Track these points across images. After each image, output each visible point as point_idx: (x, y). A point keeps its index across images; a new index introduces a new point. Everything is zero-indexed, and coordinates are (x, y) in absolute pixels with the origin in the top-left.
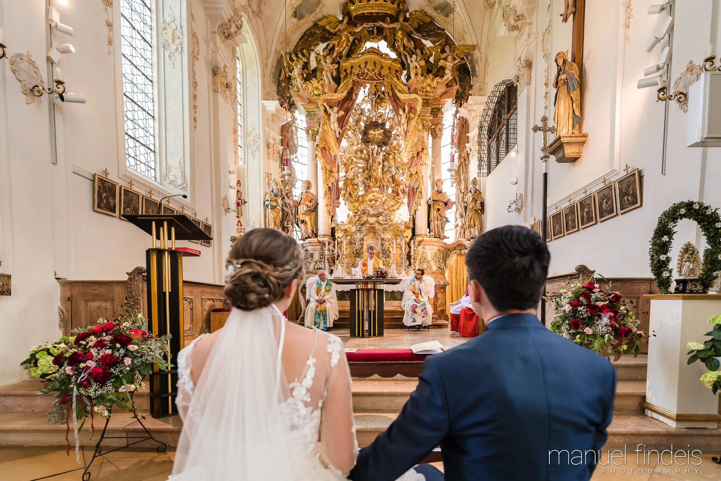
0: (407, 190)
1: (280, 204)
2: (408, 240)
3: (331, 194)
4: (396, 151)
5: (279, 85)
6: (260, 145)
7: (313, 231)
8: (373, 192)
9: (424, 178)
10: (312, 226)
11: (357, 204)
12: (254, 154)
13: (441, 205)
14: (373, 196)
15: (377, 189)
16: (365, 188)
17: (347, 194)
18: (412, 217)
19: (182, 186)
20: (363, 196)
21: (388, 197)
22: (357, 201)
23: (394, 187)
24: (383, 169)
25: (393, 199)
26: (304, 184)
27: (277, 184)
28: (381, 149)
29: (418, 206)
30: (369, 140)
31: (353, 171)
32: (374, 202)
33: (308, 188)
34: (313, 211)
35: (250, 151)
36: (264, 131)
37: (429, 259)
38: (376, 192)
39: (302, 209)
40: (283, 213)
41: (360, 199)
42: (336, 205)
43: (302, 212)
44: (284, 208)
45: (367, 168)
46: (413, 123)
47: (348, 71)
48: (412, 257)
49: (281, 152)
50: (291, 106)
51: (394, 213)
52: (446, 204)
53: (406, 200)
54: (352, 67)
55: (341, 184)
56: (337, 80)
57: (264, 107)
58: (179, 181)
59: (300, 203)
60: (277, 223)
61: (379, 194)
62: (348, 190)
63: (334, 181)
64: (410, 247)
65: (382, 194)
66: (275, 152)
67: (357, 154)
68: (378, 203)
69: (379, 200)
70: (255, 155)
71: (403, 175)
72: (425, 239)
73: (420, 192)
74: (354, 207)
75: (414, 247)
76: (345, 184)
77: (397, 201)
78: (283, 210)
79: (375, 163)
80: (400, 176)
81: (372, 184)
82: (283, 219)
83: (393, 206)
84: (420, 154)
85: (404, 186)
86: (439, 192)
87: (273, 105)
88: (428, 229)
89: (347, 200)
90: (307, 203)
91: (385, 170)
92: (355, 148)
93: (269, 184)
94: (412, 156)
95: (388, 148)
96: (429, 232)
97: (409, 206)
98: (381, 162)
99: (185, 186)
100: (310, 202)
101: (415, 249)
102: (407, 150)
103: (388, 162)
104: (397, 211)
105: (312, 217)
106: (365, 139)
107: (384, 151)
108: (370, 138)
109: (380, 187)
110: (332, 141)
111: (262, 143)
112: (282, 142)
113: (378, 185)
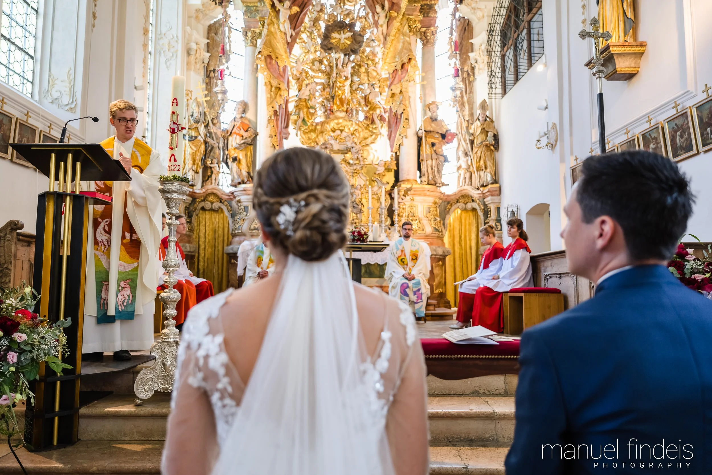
0: (386, 116)
1: (202, 134)
2: (389, 187)
3: (277, 120)
4: (370, 62)
6: (177, 51)
7: (249, 173)
8: (338, 118)
9: (411, 100)
10: (247, 166)
11: (313, 135)
12: (168, 63)
13: (436, 139)
14: (338, 124)
15: (343, 114)
16: (324, 113)
17: (300, 122)
18: (394, 154)
19: (69, 107)
20: (322, 123)
21: (358, 125)
22: (314, 131)
23: (368, 112)
24: (351, 86)
25: (367, 129)
26: (239, 106)
27: (198, 105)
28: (349, 59)
29: (404, 138)
30: (331, 46)
31: (309, 87)
32: (338, 132)
33: (244, 111)
34: (250, 145)
35: (163, 59)
36: (184, 32)
37: (420, 216)
38: (342, 118)
39: (234, 141)
40: (206, 147)
41: (319, 127)
42: (284, 136)
43: (235, 145)
44: (208, 140)
45: (329, 85)
46: (396, 24)
48: (396, 213)
49: (206, 61)
51: (368, 148)
52: (443, 136)
53: (384, 130)
55: (291, 107)
58: (66, 100)
59: (231, 133)
60: (197, 162)
61: (346, 121)
62: (302, 115)
63: (282, 102)
64: (392, 198)
65: (350, 121)
66: (197, 61)
67: (313, 65)
68: (344, 134)
69: (346, 130)
70: (170, 64)
71: (381, 94)
72: (414, 186)
73: (406, 119)
74: (309, 139)
75: (399, 198)
76: (296, 106)
77: (372, 132)
78: (206, 143)
79: (341, 77)
80: (376, 96)
81: (335, 107)
82: (205, 155)
83: (366, 139)
84: (406, 66)
85: (382, 110)
86: (434, 120)
88: (418, 172)
89: (300, 129)
90: (242, 132)
91: (354, 87)
92: (311, 57)
93: (188, 105)
94: (394, 68)
95: (358, 57)
96: (420, 177)
97: (390, 139)
98: (349, 76)
99: (73, 106)
100: (247, 131)
101: (400, 200)
102: (388, 60)
103: (359, 77)
104: (372, 146)
105: (249, 154)
106: (326, 45)
107: (353, 62)
108: (332, 44)
109: (347, 111)
110: (280, 47)
111: (180, 48)
112: (209, 48)
113: (345, 108)
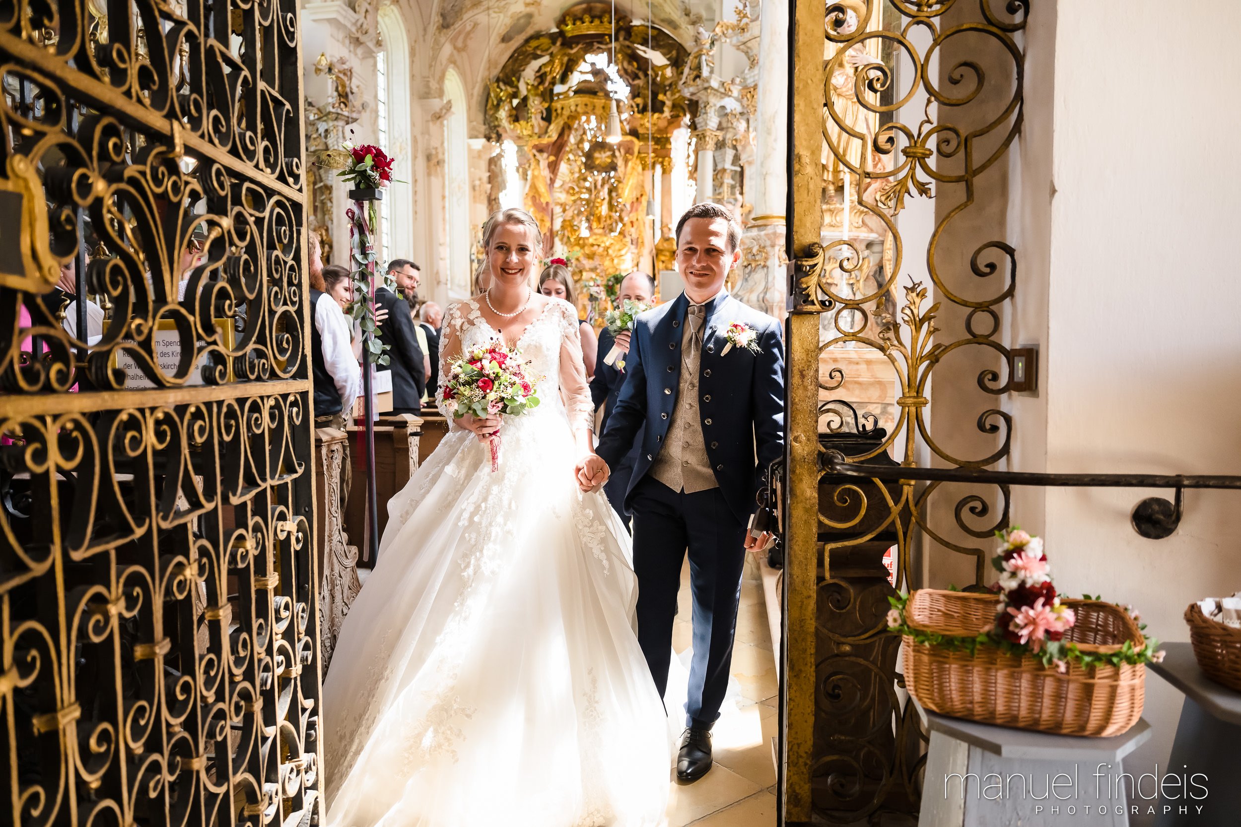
5: (486, 112)
6: (465, 190)
8: (595, 234)
15: (601, 231)
16: (588, 226)
17: (565, 239)
21: (614, 240)
22: (578, 244)
23: (622, 227)
25: (620, 242)
28: (609, 175)
30: (594, 165)
31: (572, 209)
32: (596, 247)
36: (470, 172)
38: (600, 235)
41: (581, 242)
46: (630, 164)
47: (559, 111)
49: (489, 192)
50: (499, 138)
54: (562, 109)
55: (558, 227)
56: (547, 118)
57: (469, 146)
61: (603, 236)
62: (566, 233)
65: (606, 236)
66: (481, 194)
69: (603, 245)
79: (598, 199)
81: (595, 223)
83: (620, 250)
87: (479, 143)
89: (566, 243)
91: (614, 202)
92: (577, 175)
98: (606, 197)
103: (617, 193)
106: (589, 164)
107: (613, 178)
108: (594, 163)
109: (603, 228)
110: (542, 189)
111: (467, 188)
112: (490, 180)
113: (602, 226)
